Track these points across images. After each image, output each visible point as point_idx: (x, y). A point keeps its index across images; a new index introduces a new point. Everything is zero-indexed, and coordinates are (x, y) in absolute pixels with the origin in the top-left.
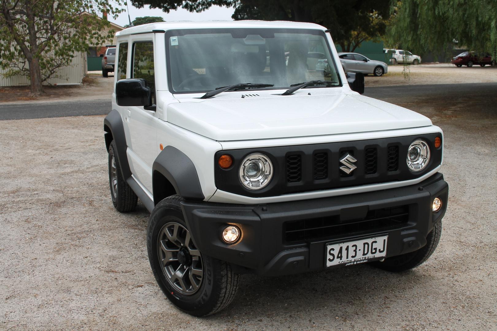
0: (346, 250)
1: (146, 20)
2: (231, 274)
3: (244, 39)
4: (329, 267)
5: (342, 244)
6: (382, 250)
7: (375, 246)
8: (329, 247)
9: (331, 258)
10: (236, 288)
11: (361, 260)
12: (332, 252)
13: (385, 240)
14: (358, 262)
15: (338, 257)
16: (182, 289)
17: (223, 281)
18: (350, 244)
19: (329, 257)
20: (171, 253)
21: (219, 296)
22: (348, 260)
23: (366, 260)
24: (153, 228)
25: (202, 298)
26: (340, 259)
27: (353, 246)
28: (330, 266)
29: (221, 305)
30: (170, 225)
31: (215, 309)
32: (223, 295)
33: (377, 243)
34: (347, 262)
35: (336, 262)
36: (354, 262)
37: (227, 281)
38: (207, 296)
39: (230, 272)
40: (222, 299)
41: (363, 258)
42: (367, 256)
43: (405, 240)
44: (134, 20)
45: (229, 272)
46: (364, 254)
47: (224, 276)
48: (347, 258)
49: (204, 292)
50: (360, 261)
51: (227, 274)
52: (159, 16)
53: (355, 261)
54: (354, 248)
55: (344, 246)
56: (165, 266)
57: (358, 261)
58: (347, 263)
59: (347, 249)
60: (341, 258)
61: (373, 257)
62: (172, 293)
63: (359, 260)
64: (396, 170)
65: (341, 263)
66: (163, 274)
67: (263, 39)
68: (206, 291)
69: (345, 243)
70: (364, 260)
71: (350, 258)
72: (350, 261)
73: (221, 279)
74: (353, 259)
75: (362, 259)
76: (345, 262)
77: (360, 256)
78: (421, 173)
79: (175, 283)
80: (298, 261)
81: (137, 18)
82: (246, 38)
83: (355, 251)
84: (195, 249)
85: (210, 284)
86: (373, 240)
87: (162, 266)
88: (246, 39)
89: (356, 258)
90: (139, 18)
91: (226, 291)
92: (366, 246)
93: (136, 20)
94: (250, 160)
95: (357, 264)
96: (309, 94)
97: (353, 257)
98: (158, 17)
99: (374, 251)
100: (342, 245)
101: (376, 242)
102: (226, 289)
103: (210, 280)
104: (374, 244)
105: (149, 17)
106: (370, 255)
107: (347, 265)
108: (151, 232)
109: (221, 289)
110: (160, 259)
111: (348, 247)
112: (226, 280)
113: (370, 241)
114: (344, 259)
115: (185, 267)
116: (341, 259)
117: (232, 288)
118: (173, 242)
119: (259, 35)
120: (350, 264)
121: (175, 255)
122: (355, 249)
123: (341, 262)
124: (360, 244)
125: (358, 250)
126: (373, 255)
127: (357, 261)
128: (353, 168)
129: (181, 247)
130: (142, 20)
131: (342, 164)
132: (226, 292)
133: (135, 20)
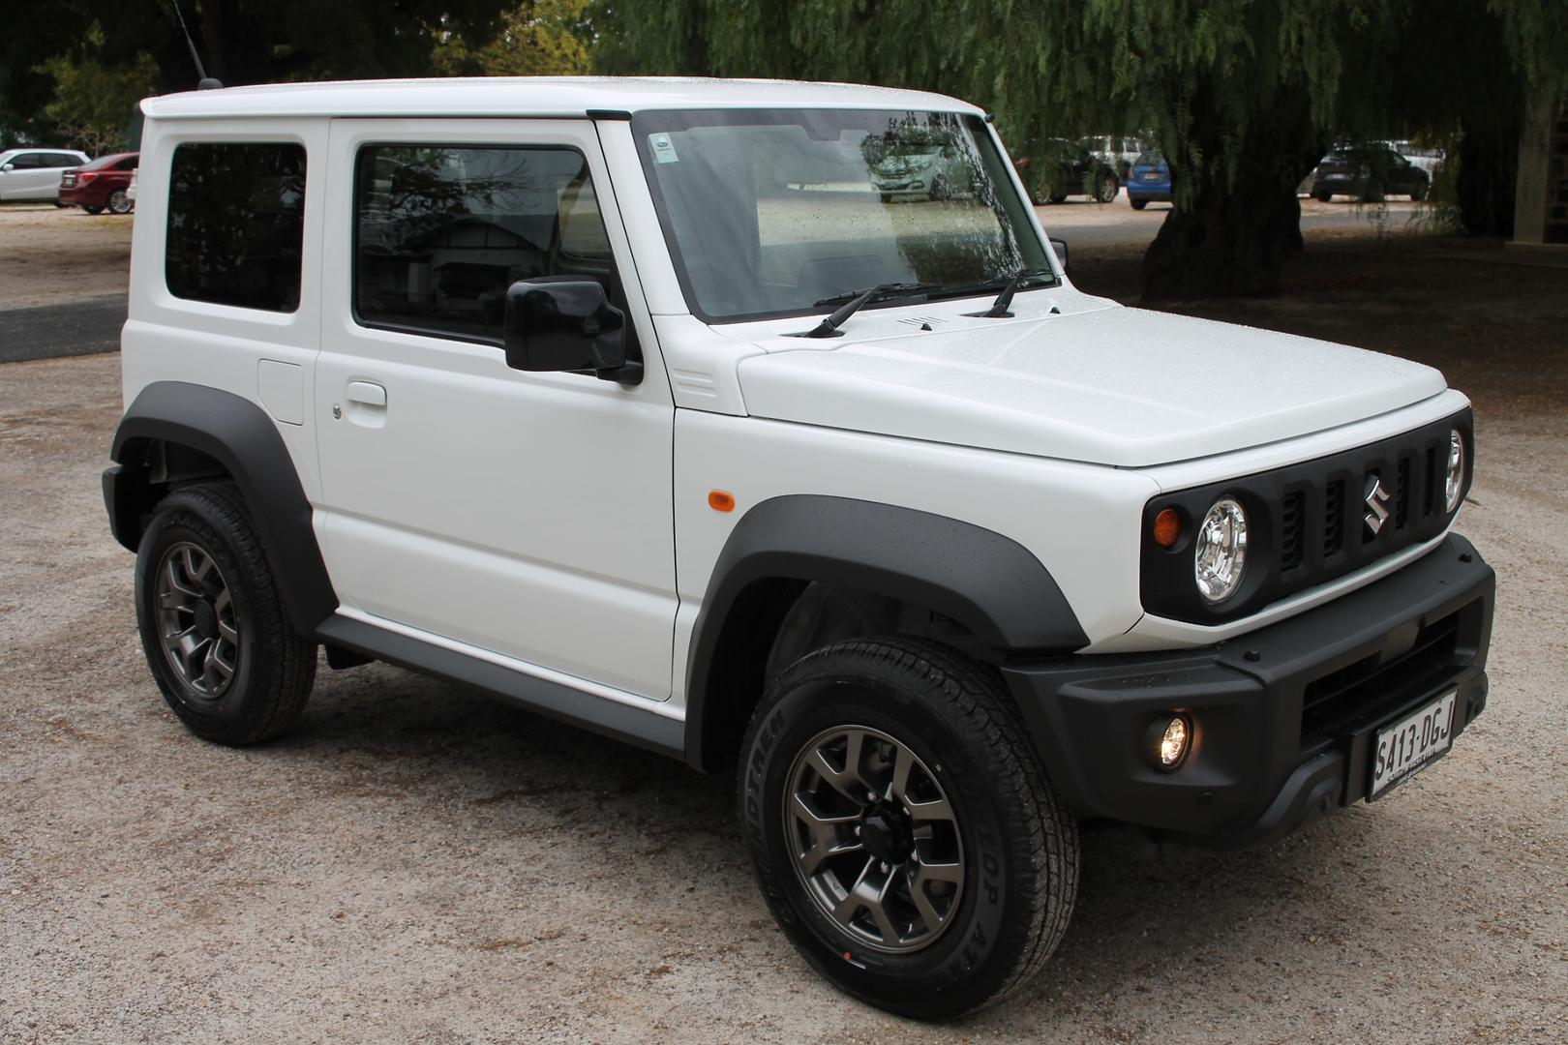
2: (1059, 863)
10: (1069, 909)
16: (881, 940)
17: (1038, 886)
19: (1378, 766)
20: (832, 826)
21: (1027, 935)
24: (768, 757)
25: (966, 951)
29: (1026, 968)
30: (828, 738)
31: (1008, 981)
32: (1038, 932)
37: (1048, 885)
38: (983, 943)
39: (1055, 856)
40: (1034, 946)
45: (1052, 856)
47: (1041, 868)
49: (972, 929)
51: (1048, 864)
54: (1411, 734)
56: (812, 876)
62: (847, 956)
66: (807, 898)
68: (978, 925)
73: (1033, 881)
79: (851, 925)
83: (1412, 741)
84: (935, 796)
85: (994, 901)
87: (801, 877)
91: (1045, 918)
102: (1046, 911)
103: (993, 890)
108: (759, 770)
109: (1032, 912)
110: (791, 851)
112: (1045, 882)
115: (884, 867)
117: (1059, 911)
118: (843, 792)
121: (844, 834)
122: (1412, 737)
125: (1415, 740)
129: (866, 805)
132: (1044, 922)
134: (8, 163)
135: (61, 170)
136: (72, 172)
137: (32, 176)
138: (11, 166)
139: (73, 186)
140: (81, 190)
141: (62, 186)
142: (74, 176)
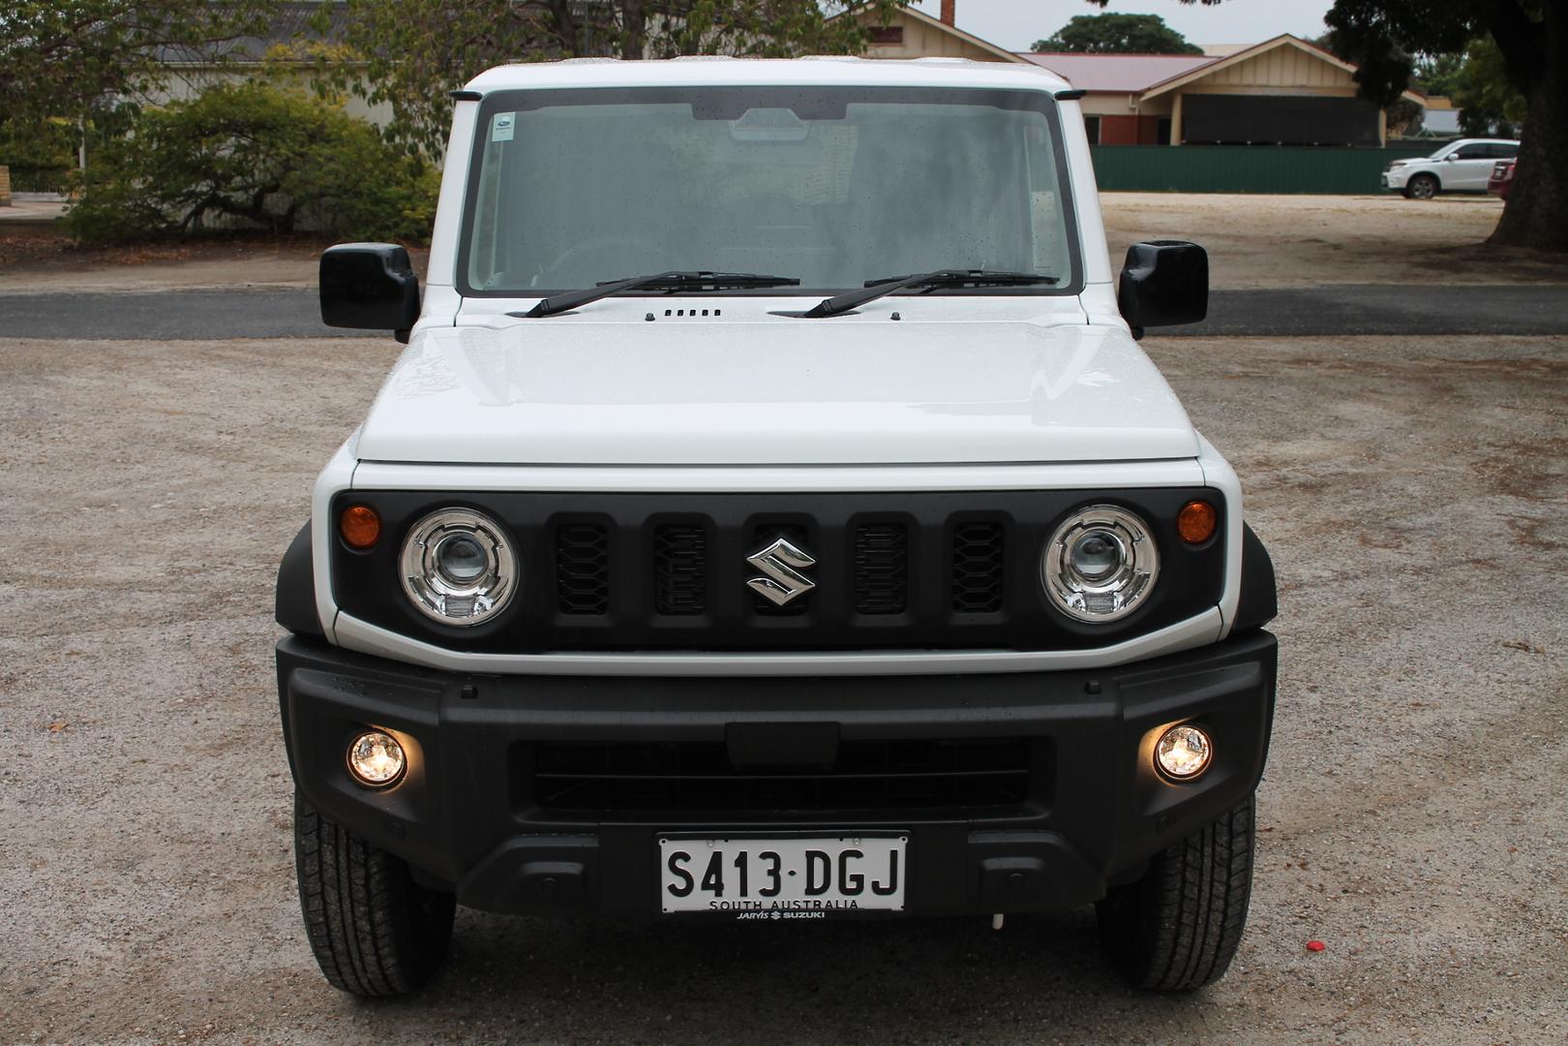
0: (736, 865)
1: (1107, 25)
3: (732, 121)
4: (670, 914)
5: (717, 841)
6: (885, 884)
7: (853, 866)
8: (668, 848)
9: (681, 884)
11: (800, 910)
12: (680, 864)
13: (894, 854)
14: (787, 915)
15: (706, 886)
18: (754, 848)
19: (668, 878)
22: (747, 903)
23: (821, 910)
26: (713, 892)
27: (764, 856)
28: (676, 912)
33: (861, 859)
34: (743, 906)
35: (700, 900)
36: (769, 911)
41: (807, 902)
42: (823, 899)
43: (992, 864)
44: (1064, 25)
46: (810, 890)
48: (744, 892)
50: (794, 911)
52: (1148, 13)
53: (775, 908)
54: (770, 864)
55: (730, 850)
57: (789, 910)
58: (744, 912)
59: (742, 861)
60: (719, 889)
61: (849, 906)
63: (793, 906)
64: (994, 610)
65: (719, 908)
67: (800, 121)
69: (734, 841)
70: (810, 911)
71: (754, 896)
72: (755, 905)
74: (767, 902)
75: (803, 906)
76: (736, 907)
77: (793, 893)
78: (1115, 628)
80: (560, 878)
81: (1075, 19)
82: (741, 119)
83: (774, 873)
86: (848, 845)
88: (738, 121)
89: (778, 899)
90: (1083, 18)
92: (818, 863)
93: (1074, 24)
94: (445, 530)
95: (782, 919)
96: (896, 317)
97: (764, 893)
98: (1145, 16)
99: (851, 885)
100: (719, 846)
101: (858, 855)
104: (850, 861)
105: (1116, 14)
106: (834, 897)
107: (741, 917)
111: (743, 857)
113: (833, 848)
114: (731, 896)
116: (719, 894)
119: (789, 110)
120: (753, 916)
122: (772, 868)
123: (718, 905)
124: (793, 852)
125: (783, 873)
126: (850, 899)
127: (782, 911)
128: (797, 588)
130: (1091, 26)
131: (756, 572)
133: (1070, 23)
134: (1455, 152)
135: (1493, 161)
136: (1503, 164)
137: (1476, 166)
138: (1456, 155)
139: (1501, 178)
140: (1508, 182)
141: (1493, 177)
142: (1503, 168)
